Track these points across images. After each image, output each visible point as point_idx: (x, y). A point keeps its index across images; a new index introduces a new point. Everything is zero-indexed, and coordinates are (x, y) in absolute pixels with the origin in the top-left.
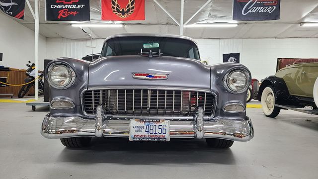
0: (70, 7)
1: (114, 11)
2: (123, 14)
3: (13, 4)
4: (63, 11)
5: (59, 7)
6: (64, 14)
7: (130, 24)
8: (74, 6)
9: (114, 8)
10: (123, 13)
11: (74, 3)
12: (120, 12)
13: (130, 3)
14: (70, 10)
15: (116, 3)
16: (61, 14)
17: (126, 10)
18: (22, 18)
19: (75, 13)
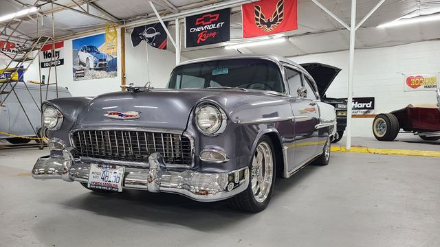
0: (208, 27)
1: (258, 24)
2: (269, 26)
3: (156, 34)
4: (202, 33)
5: (198, 29)
6: (203, 38)
7: (296, 36)
8: (213, 26)
9: (257, 20)
10: (269, 24)
11: (213, 23)
12: (265, 24)
13: (277, 9)
14: (209, 31)
15: (260, 12)
16: (200, 38)
17: (272, 19)
18: (165, 48)
19: (214, 34)
